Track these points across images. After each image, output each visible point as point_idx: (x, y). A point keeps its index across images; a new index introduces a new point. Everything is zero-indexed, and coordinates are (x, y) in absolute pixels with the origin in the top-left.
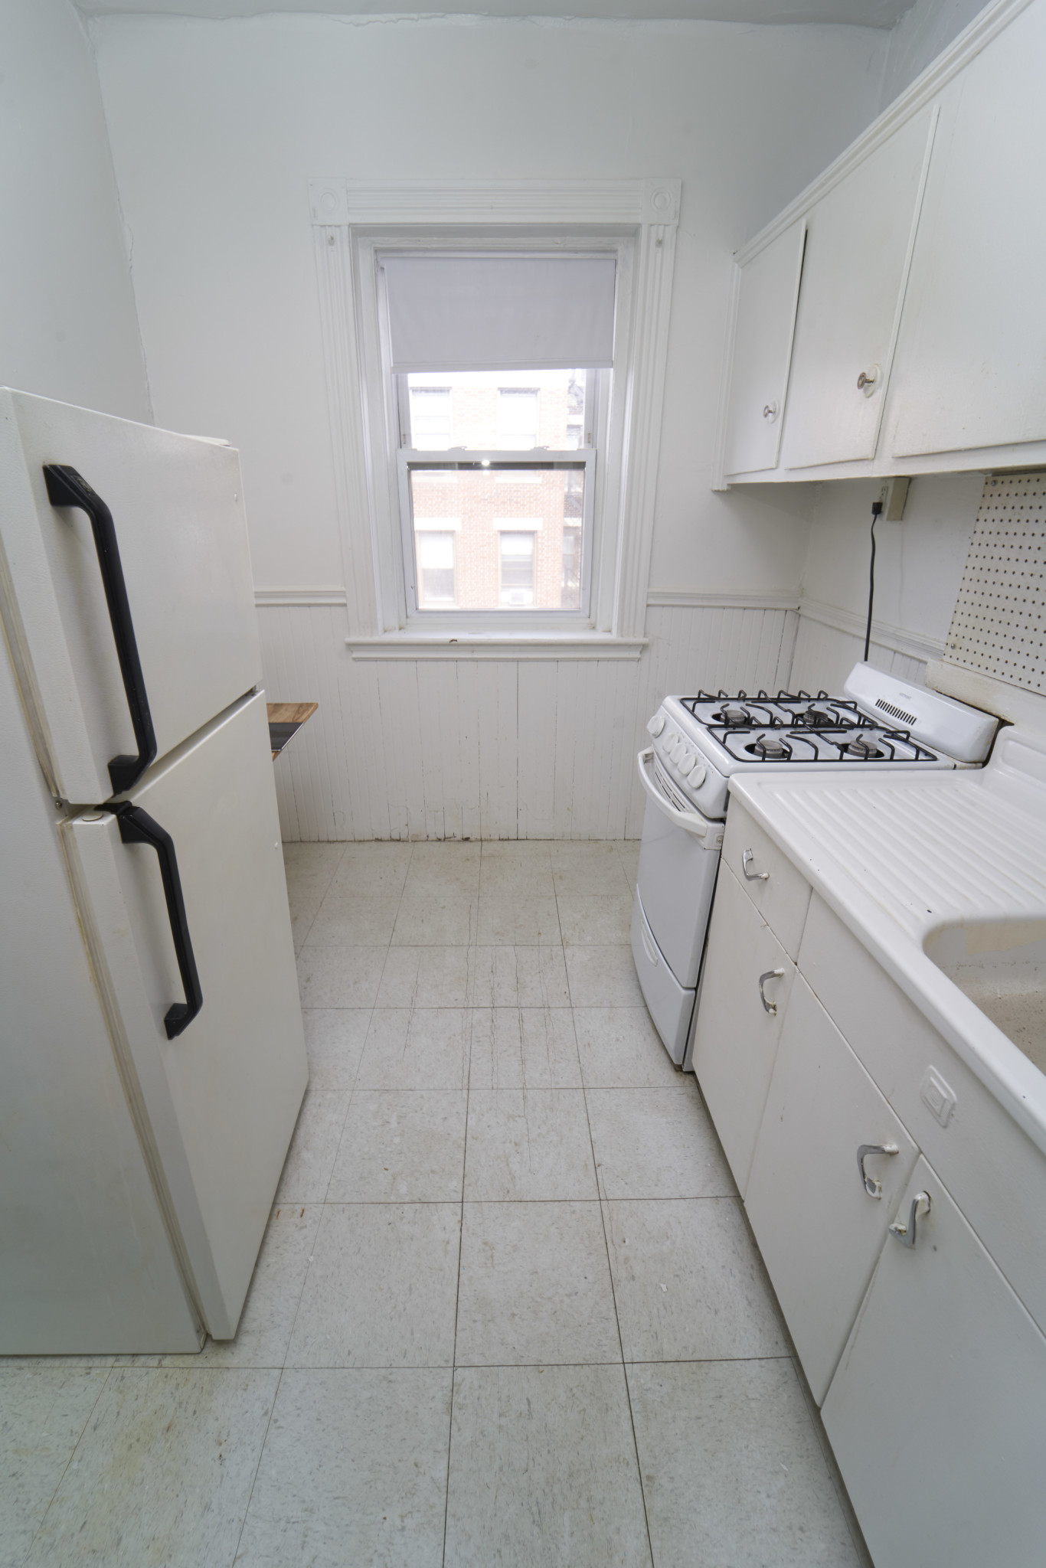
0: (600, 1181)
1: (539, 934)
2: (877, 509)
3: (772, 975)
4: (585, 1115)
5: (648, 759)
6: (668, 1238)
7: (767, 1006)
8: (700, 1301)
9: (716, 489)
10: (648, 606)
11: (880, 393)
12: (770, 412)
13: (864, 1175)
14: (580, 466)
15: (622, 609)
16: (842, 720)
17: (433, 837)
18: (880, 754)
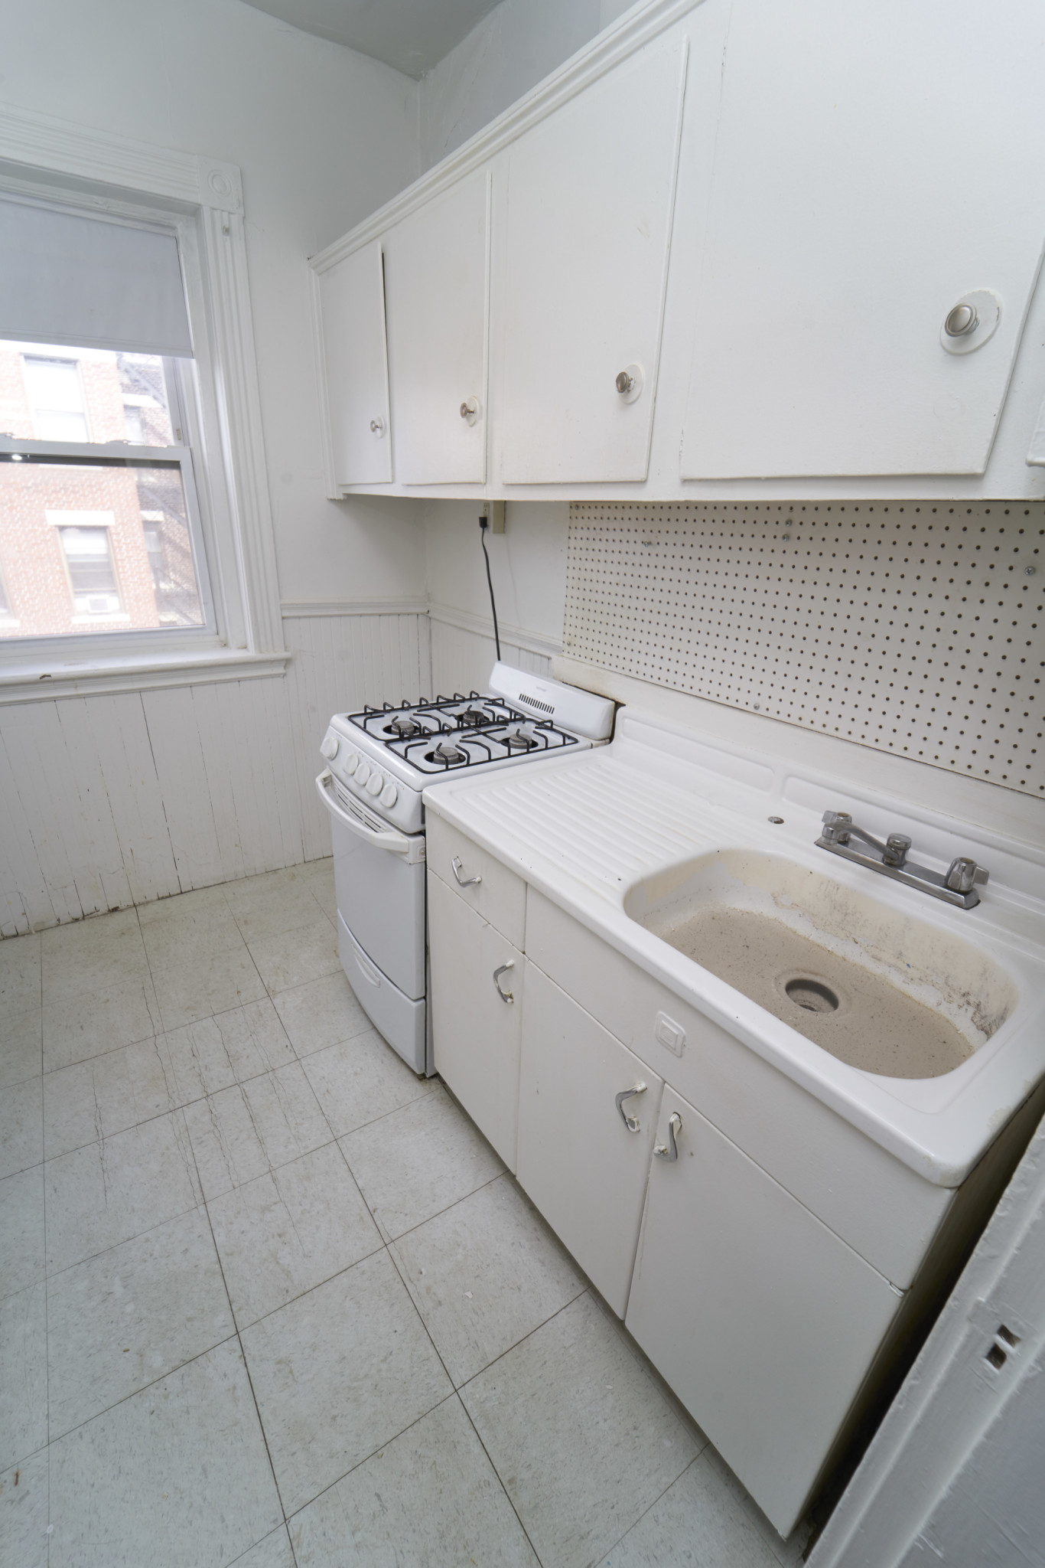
0: (380, 1226)
1: (238, 992)
2: (484, 523)
3: (504, 968)
4: (346, 1167)
5: (327, 782)
6: (459, 1245)
7: (504, 998)
8: (504, 1288)
9: (332, 497)
10: (283, 618)
11: (482, 423)
12: (377, 427)
13: (624, 1118)
14: (175, 465)
15: (255, 623)
16: (498, 717)
17: (65, 918)
18: (535, 744)
